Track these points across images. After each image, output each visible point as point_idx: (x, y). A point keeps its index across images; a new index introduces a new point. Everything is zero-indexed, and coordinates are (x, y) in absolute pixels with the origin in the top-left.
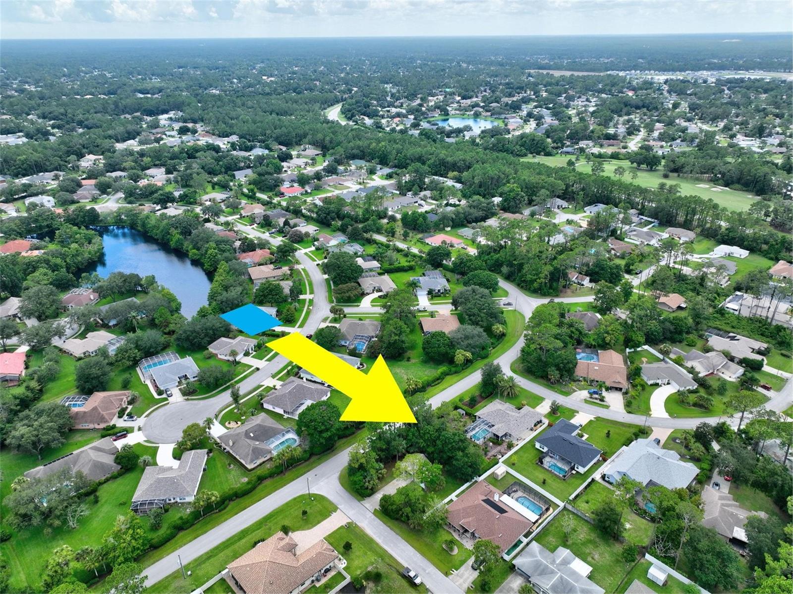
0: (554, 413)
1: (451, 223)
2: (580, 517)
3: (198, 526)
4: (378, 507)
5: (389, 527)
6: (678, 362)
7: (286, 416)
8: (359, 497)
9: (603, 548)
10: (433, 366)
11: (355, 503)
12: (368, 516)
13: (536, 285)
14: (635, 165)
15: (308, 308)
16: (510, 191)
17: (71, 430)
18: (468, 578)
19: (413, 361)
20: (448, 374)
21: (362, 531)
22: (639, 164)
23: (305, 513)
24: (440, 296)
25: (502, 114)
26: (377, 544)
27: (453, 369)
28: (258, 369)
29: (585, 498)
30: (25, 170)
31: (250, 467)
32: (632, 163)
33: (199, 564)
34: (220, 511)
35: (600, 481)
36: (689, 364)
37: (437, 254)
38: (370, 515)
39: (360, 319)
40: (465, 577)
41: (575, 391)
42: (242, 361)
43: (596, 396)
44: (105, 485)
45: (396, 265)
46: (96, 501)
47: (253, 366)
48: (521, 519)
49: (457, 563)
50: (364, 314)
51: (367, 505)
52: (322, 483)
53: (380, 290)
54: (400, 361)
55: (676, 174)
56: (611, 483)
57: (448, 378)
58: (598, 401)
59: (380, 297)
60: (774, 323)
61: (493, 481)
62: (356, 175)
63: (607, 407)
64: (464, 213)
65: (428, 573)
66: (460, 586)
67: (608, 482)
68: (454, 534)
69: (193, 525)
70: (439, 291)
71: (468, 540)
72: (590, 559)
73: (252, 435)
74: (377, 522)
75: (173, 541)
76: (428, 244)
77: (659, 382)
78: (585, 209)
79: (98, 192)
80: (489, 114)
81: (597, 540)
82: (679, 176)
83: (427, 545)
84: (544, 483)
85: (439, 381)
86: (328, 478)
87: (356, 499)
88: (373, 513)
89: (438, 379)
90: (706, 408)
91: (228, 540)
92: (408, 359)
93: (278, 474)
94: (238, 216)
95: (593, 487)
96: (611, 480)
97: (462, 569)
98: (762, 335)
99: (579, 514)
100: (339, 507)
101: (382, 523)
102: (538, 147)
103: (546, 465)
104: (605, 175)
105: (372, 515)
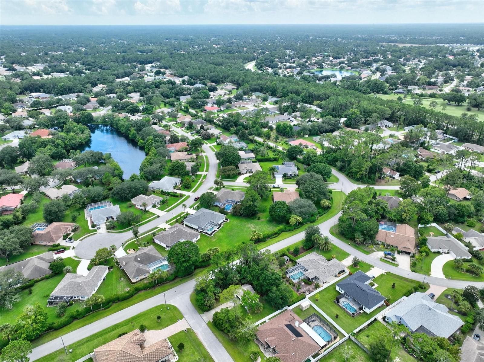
0: (355, 266)
1: (309, 133)
2: (360, 347)
3: (88, 317)
4: (211, 320)
5: (215, 335)
6: (459, 238)
7: (166, 248)
8: (201, 311)
10: (274, 224)
11: (197, 315)
12: (203, 326)
13: (358, 175)
14: (447, 101)
15: (202, 181)
16: (352, 114)
17: (32, 244)
19: (262, 220)
20: (284, 231)
21: (196, 336)
22: (449, 101)
23: (159, 318)
24: (291, 179)
25: (358, 68)
26: (204, 347)
27: (288, 228)
28: (158, 216)
29: (366, 332)
30: (62, 91)
31: (134, 281)
32: (444, 100)
33: (80, 345)
34: (105, 309)
35: (381, 320)
36: (467, 240)
37: (294, 151)
39: (233, 190)
41: (374, 251)
42: (150, 211)
43: (389, 257)
44: (40, 283)
45: (266, 156)
46: (30, 293)
47: (156, 214)
48: (312, 343)
50: (237, 186)
51: (204, 317)
52: (178, 298)
53: (251, 172)
54: (253, 219)
55: (476, 109)
56: (389, 324)
57: (284, 233)
58: (390, 261)
59: (250, 176)
61: (299, 311)
62: (254, 101)
63: (397, 265)
64: (318, 127)
67: (387, 322)
68: (261, 347)
69: (85, 316)
70: (291, 175)
71: (270, 353)
73: (139, 259)
74: (209, 331)
75: (68, 326)
76: (290, 145)
77: (441, 251)
78: (405, 128)
80: (350, 68)
82: (478, 110)
83: (239, 353)
84: (337, 317)
85: (276, 235)
86: (183, 294)
87: (198, 312)
88: (207, 324)
89: (276, 234)
90: (477, 275)
91: (103, 331)
92: (259, 219)
93: (150, 288)
94: (175, 122)
95: (375, 325)
96: (390, 322)
99: (360, 345)
100: (185, 316)
101: (211, 332)
102: (379, 88)
103: (341, 304)
104: (422, 106)
105: (206, 325)
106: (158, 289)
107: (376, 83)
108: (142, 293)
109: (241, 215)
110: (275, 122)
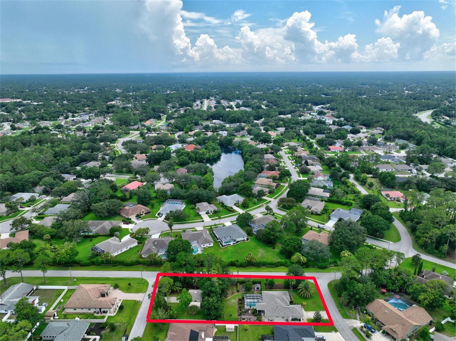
0: (315, 321)
3: (100, 267)
15: (262, 205)
17: (119, 214)
19: (276, 250)
20: (284, 265)
21: (139, 308)
23: (130, 284)
26: (136, 317)
27: (289, 264)
28: (203, 221)
31: (143, 256)
33: (82, 280)
34: (113, 266)
39: (276, 218)
41: (355, 319)
42: (202, 216)
43: (365, 330)
44: (101, 237)
45: (342, 199)
46: (91, 241)
57: (283, 267)
58: (364, 335)
61: (220, 329)
69: (99, 265)
73: (156, 243)
75: (88, 267)
76: (380, 193)
79: (247, 133)
89: (273, 265)
91: (99, 278)
92: (274, 248)
93: (147, 265)
94: (291, 155)
100: (146, 292)
106: (151, 268)
108: (140, 266)
110: (390, 170)
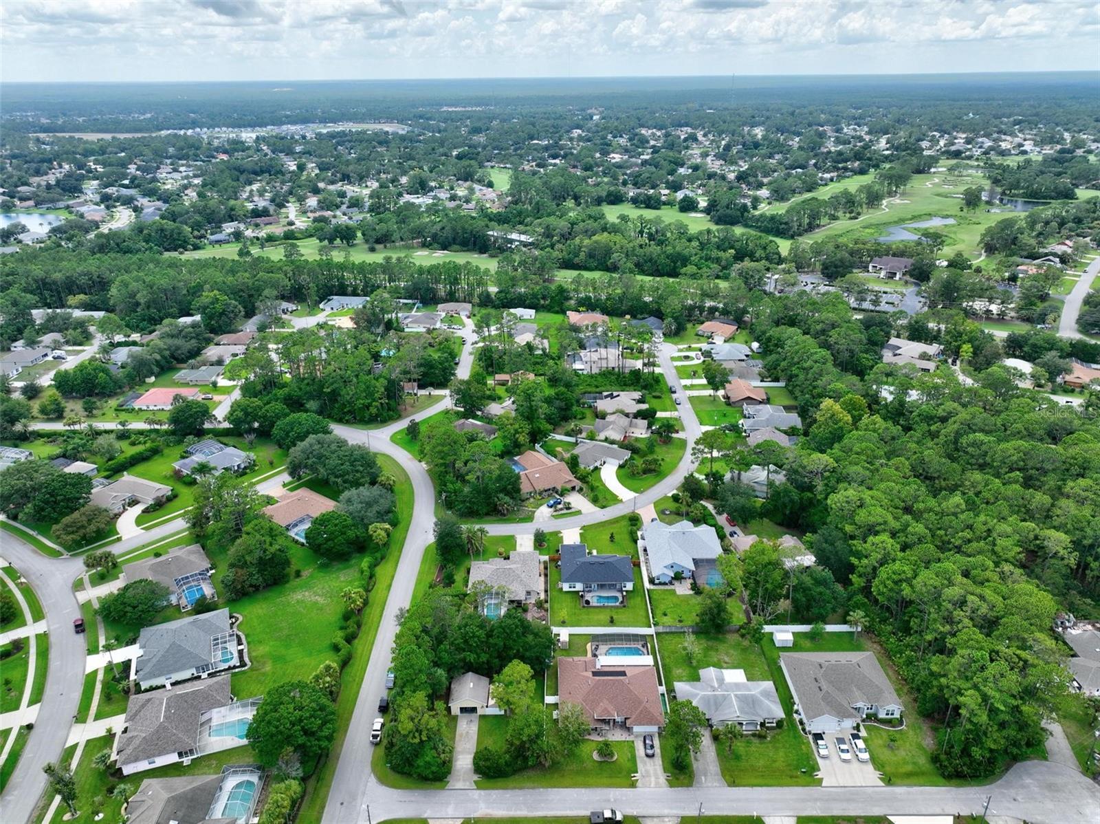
0: (540, 546)
1: (156, 369)
4: (476, 777)
6: (592, 438)
7: (186, 761)
8: (438, 784)
9: (722, 647)
10: (341, 566)
11: (443, 795)
12: (476, 797)
13: (373, 411)
14: (326, 242)
16: (213, 303)
18: (655, 770)
19: (306, 573)
20: (376, 565)
21: (490, 819)
22: (331, 241)
24: (246, 474)
25: (58, 201)
27: (378, 555)
28: (30, 727)
29: (659, 612)
32: (321, 241)
35: (652, 587)
36: (602, 436)
38: (477, 794)
40: (652, 772)
41: (533, 512)
43: (560, 506)
47: (10, 728)
49: (629, 765)
50: (144, 547)
51: (459, 785)
52: (365, 807)
53: (133, 502)
54: (287, 582)
55: (381, 246)
56: (665, 584)
57: (377, 570)
58: (565, 511)
59: (145, 511)
60: (627, 371)
61: (564, 653)
63: (579, 512)
65: (615, 801)
66: (658, 785)
67: (660, 584)
70: (239, 466)
71: (613, 732)
72: (725, 665)
74: (495, 794)
76: (140, 410)
77: (597, 464)
78: (321, 306)
80: (31, 203)
81: (710, 643)
82: (385, 247)
83: (578, 773)
84: (612, 622)
85: (373, 580)
86: (364, 794)
87: (438, 789)
88: (478, 788)
89: (371, 577)
90: (654, 470)
92: (298, 574)
95: (654, 597)
96: (662, 580)
97: (640, 766)
98: (625, 385)
99: (673, 630)
100: (425, 816)
101: (501, 791)
102: (174, 240)
103: (594, 602)
104: (303, 259)
105: (478, 791)
107: (162, 230)
109: (257, 588)
110: (15, 372)
